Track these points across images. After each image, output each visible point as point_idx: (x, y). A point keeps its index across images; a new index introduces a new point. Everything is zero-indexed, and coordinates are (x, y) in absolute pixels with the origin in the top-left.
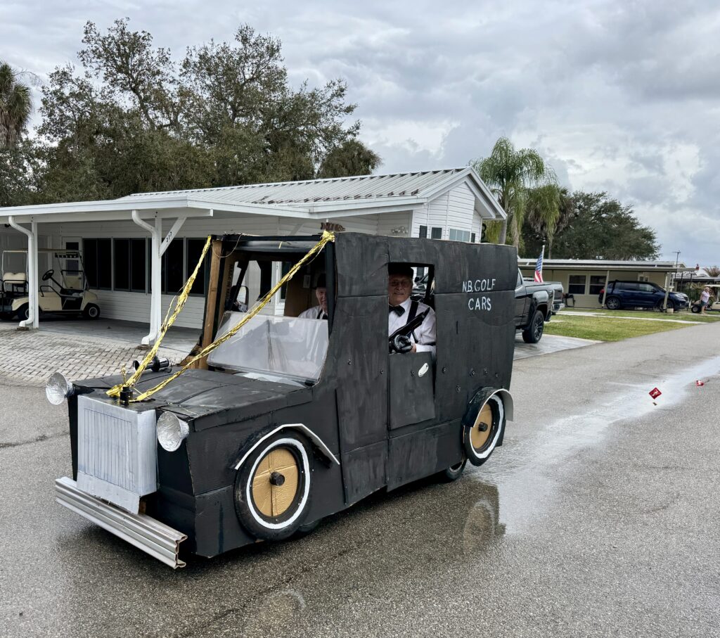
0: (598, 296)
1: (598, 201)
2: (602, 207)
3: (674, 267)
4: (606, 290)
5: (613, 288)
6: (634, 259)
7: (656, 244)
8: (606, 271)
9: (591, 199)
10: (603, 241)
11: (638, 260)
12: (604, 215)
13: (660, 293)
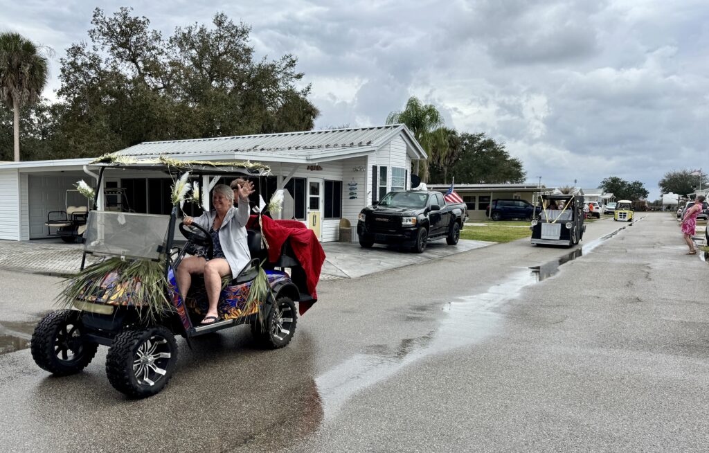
0: (485, 211)
1: (479, 139)
2: (482, 144)
3: (538, 188)
4: (491, 206)
5: (496, 205)
6: (509, 182)
7: (523, 171)
8: (490, 192)
9: (474, 138)
10: (484, 170)
11: (512, 183)
12: (484, 150)
13: (530, 208)
